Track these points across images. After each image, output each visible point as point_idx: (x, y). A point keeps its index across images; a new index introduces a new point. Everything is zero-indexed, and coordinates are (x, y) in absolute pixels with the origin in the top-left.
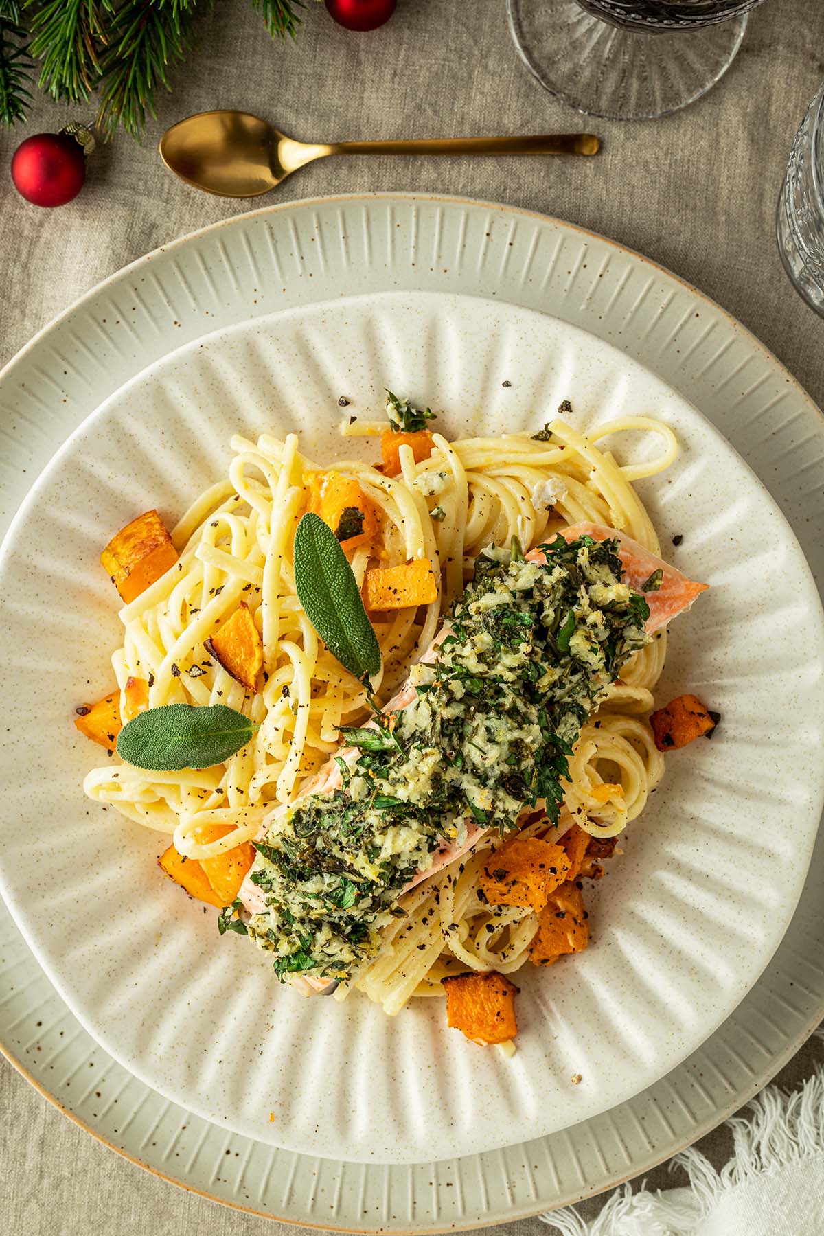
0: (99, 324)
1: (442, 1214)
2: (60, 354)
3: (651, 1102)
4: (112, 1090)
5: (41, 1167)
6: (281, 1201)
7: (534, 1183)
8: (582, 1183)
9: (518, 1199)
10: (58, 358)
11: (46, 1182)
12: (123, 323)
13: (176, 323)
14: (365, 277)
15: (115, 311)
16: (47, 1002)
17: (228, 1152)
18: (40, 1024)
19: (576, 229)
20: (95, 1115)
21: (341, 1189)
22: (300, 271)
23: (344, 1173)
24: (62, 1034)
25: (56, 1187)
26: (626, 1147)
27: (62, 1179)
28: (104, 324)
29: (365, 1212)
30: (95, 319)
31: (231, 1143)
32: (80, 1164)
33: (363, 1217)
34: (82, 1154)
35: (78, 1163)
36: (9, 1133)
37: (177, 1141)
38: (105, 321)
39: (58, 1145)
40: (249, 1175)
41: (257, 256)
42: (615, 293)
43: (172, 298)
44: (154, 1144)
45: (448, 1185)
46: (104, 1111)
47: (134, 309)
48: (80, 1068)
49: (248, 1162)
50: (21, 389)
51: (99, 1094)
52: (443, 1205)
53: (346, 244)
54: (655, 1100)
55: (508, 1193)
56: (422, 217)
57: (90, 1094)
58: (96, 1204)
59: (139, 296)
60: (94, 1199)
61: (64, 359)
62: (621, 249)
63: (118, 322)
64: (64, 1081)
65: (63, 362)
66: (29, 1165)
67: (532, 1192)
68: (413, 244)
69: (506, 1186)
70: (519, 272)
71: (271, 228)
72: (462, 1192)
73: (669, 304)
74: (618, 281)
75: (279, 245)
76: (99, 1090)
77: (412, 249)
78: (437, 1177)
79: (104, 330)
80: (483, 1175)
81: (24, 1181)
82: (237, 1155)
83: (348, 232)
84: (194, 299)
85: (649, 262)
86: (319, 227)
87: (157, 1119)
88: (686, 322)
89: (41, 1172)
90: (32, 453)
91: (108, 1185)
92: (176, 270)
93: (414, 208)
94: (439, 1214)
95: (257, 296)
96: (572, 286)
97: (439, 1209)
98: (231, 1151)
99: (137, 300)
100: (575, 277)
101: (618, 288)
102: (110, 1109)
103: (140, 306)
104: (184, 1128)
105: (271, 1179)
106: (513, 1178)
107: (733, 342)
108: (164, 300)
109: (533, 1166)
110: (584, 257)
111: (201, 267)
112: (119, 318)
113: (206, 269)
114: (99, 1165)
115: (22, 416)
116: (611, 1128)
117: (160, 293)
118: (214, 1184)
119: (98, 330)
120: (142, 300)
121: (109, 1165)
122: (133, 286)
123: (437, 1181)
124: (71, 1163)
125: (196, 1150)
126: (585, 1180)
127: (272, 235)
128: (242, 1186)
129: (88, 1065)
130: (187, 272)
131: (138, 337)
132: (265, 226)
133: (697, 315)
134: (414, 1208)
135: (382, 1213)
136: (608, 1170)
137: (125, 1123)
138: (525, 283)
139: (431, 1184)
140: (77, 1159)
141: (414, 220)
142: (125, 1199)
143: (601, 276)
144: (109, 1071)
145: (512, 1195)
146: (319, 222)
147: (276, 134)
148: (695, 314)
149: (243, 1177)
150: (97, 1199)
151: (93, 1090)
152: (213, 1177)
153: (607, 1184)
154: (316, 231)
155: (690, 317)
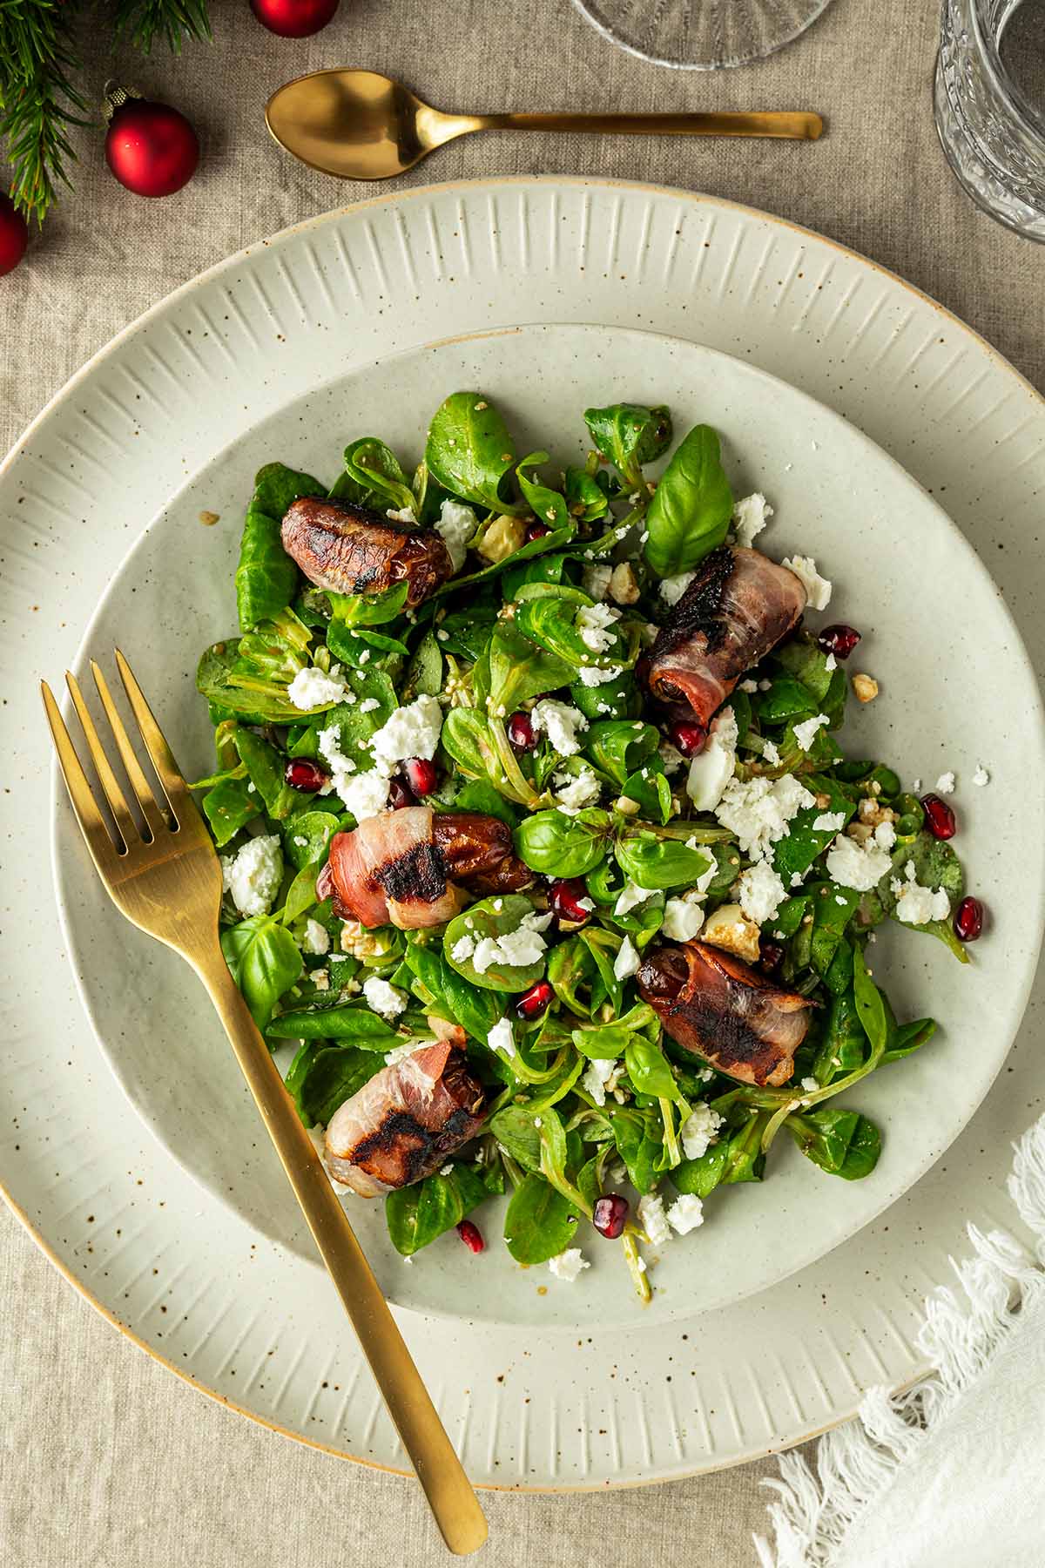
0: (182, 336)
1: (593, 1469)
2: (132, 373)
3: (860, 1335)
4: (182, 1303)
5: (110, 1517)
6: (392, 1447)
7: (710, 1432)
8: (771, 1434)
9: (689, 1451)
10: (130, 379)
11: (116, 1535)
12: (212, 334)
13: (279, 337)
14: (521, 285)
15: (202, 319)
16: (101, 1191)
17: (325, 1385)
18: (91, 1219)
19: (792, 227)
20: (160, 1335)
21: (466, 1434)
22: (438, 272)
23: (471, 1414)
24: (119, 1232)
25: (129, 1540)
26: (827, 1390)
27: (136, 1531)
28: (188, 336)
29: (497, 1463)
30: (178, 330)
31: (329, 1374)
32: (158, 1511)
33: (494, 1470)
34: (161, 1498)
35: (157, 1510)
36: (68, 1477)
37: (262, 1370)
38: (189, 332)
39: (131, 1488)
40: (350, 1414)
41: (384, 253)
42: (839, 309)
43: (276, 306)
44: (233, 1373)
45: (601, 1432)
46: (170, 1331)
47: (227, 318)
48: (141, 1275)
49: (350, 1398)
50: (81, 417)
51: (164, 1309)
52: (594, 1456)
53: (498, 241)
54: (864, 1331)
55: (676, 1443)
56: (595, 208)
57: (153, 1308)
58: (179, 1560)
59: (233, 301)
60: (177, 1555)
61: (137, 379)
62: (847, 254)
63: (206, 334)
64: (122, 1290)
65: (136, 384)
66: (95, 1515)
67: (708, 1446)
68: (582, 242)
69: (675, 1435)
70: (716, 280)
71: (403, 218)
72: (618, 1440)
73: (905, 326)
74: (842, 294)
75: (411, 241)
76: (164, 1304)
77: (582, 249)
78: (587, 1422)
79: (188, 344)
80: (646, 1420)
81: (89, 1535)
82: (337, 1388)
83: (500, 225)
84: (304, 307)
85: (884, 271)
86: (465, 218)
87: (237, 1342)
88: (926, 349)
89: (109, 1523)
90: (94, 498)
91: (193, 1537)
92: (281, 269)
93: (585, 196)
94: (589, 1468)
95: (383, 304)
96: (783, 299)
97: (590, 1461)
98: (329, 1385)
99: (231, 306)
100: (787, 290)
101: (842, 303)
102: (178, 1328)
103: (234, 314)
104: (271, 1353)
105: (379, 1420)
106: (683, 1426)
107: (986, 375)
108: (266, 308)
109: (709, 1411)
110: (800, 263)
111: (313, 265)
112: (208, 329)
113: (319, 269)
114: (182, 1513)
115: (83, 452)
116: (809, 1366)
117: (261, 298)
118: (307, 1424)
119: (181, 344)
120: (237, 307)
121: (195, 1511)
122: (226, 289)
123: (588, 1427)
124: (147, 1510)
125: (285, 1381)
126: (775, 1430)
127: (404, 227)
128: (342, 1428)
129: (151, 1272)
130: (295, 272)
131: (230, 352)
132: (396, 215)
133: (942, 341)
134: (558, 1460)
135: (518, 1464)
136: (803, 1417)
137: (198, 1345)
138: (724, 295)
139: (580, 1430)
140: (155, 1505)
141: (584, 211)
142: (215, 1554)
143: (820, 288)
144: (177, 1280)
145: (682, 1446)
146: (464, 212)
147: (413, 102)
148: (939, 339)
149: (344, 1416)
150: (181, 1554)
151: (157, 1304)
152: (306, 1415)
153: (802, 1435)
154: (460, 223)
155: (933, 341)
